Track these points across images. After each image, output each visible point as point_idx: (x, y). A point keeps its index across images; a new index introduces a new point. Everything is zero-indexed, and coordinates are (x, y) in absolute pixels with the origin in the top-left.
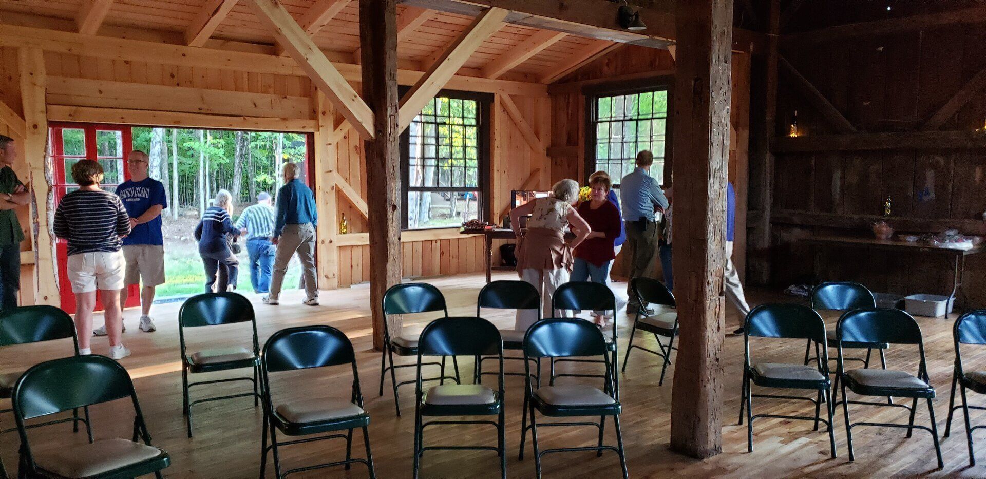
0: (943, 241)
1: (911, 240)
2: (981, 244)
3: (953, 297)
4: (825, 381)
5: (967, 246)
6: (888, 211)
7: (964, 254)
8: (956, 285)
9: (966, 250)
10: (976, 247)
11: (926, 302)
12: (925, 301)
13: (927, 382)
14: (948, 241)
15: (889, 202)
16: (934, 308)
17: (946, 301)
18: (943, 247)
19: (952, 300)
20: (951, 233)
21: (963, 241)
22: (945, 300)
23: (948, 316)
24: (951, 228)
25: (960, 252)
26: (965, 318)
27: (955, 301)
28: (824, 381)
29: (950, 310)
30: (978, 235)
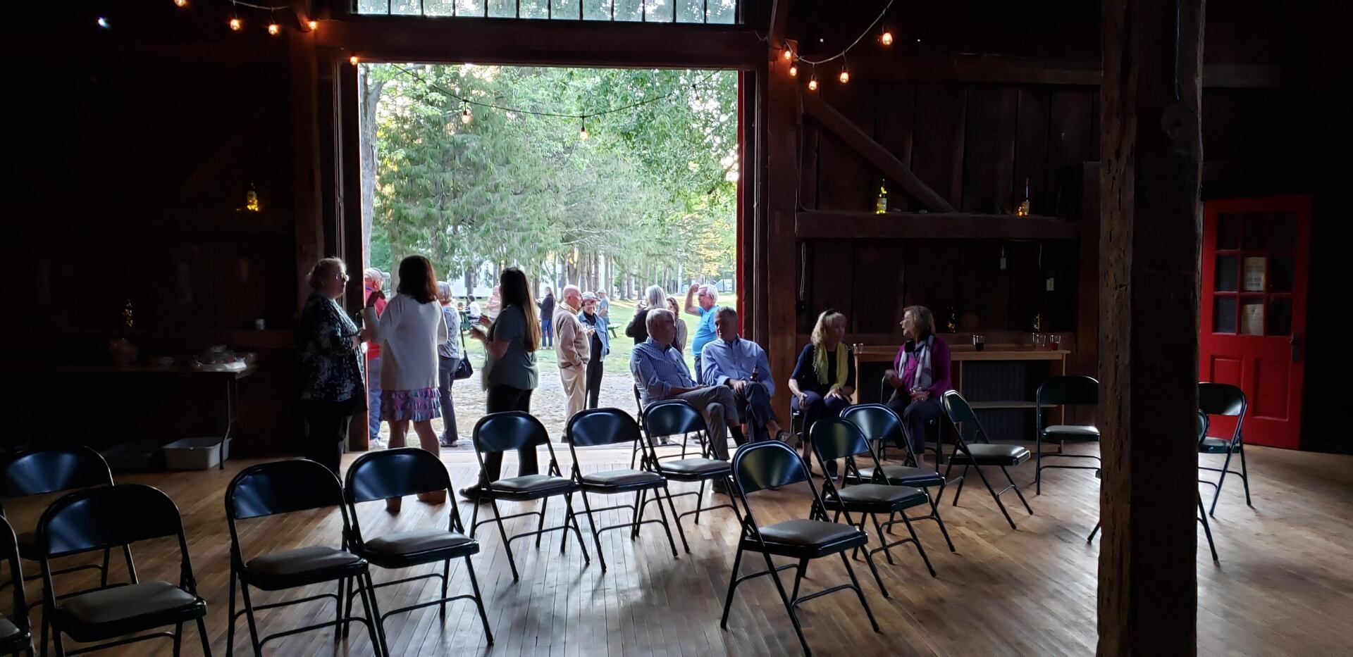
0: (208, 362)
1: (166, 362)
2: (255, 363)
3: (228, 438)
4: (22, 634)
5: (239, 366)
6: (130, 322)
7: (237, 378)
8: (230, 421)
9: (238, 371)
10: (251, 367)
11: (194, 449)
12: (192, 448)
13: (193, 592)
14: (214, 362)
15: (129, 308)
16: (205, 457)
17: (219, 445)
18: (209, 370)
19: (227, 441)
20: (218, 349)
21: (235, 361)
22: (217, 443)
23: (224, 465)
24: (218, 344)
25: (233, 374)
26: (238, 483)
27: (230, 442)
28: (17, 636)
29: (225, 456)
30: (252, 351)
